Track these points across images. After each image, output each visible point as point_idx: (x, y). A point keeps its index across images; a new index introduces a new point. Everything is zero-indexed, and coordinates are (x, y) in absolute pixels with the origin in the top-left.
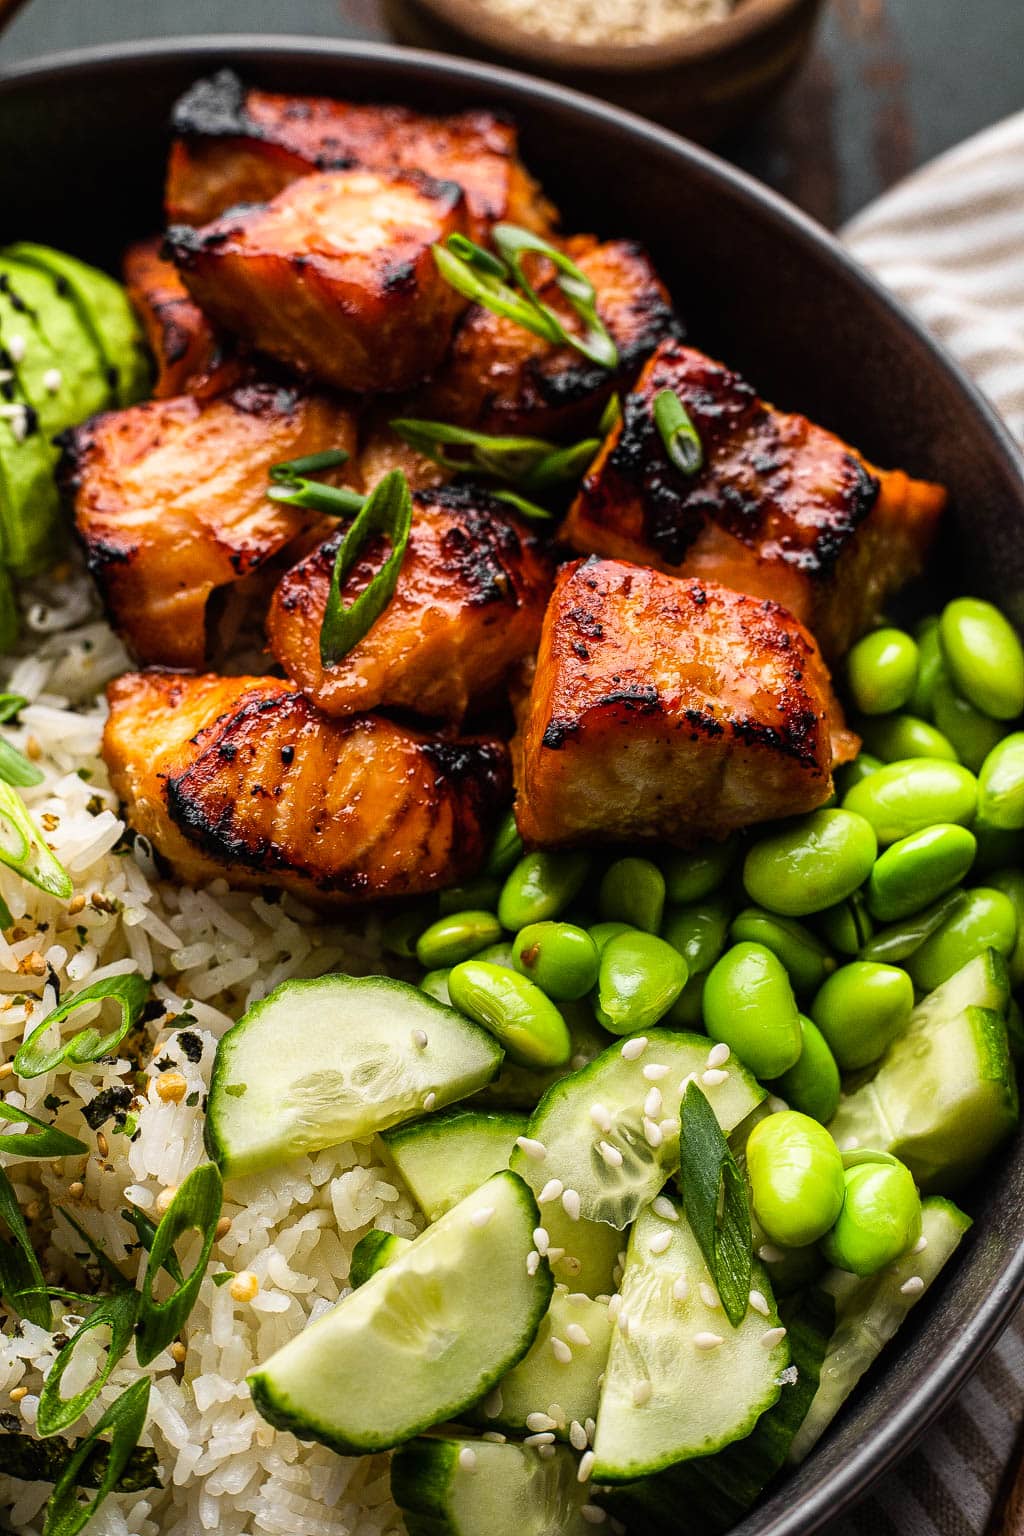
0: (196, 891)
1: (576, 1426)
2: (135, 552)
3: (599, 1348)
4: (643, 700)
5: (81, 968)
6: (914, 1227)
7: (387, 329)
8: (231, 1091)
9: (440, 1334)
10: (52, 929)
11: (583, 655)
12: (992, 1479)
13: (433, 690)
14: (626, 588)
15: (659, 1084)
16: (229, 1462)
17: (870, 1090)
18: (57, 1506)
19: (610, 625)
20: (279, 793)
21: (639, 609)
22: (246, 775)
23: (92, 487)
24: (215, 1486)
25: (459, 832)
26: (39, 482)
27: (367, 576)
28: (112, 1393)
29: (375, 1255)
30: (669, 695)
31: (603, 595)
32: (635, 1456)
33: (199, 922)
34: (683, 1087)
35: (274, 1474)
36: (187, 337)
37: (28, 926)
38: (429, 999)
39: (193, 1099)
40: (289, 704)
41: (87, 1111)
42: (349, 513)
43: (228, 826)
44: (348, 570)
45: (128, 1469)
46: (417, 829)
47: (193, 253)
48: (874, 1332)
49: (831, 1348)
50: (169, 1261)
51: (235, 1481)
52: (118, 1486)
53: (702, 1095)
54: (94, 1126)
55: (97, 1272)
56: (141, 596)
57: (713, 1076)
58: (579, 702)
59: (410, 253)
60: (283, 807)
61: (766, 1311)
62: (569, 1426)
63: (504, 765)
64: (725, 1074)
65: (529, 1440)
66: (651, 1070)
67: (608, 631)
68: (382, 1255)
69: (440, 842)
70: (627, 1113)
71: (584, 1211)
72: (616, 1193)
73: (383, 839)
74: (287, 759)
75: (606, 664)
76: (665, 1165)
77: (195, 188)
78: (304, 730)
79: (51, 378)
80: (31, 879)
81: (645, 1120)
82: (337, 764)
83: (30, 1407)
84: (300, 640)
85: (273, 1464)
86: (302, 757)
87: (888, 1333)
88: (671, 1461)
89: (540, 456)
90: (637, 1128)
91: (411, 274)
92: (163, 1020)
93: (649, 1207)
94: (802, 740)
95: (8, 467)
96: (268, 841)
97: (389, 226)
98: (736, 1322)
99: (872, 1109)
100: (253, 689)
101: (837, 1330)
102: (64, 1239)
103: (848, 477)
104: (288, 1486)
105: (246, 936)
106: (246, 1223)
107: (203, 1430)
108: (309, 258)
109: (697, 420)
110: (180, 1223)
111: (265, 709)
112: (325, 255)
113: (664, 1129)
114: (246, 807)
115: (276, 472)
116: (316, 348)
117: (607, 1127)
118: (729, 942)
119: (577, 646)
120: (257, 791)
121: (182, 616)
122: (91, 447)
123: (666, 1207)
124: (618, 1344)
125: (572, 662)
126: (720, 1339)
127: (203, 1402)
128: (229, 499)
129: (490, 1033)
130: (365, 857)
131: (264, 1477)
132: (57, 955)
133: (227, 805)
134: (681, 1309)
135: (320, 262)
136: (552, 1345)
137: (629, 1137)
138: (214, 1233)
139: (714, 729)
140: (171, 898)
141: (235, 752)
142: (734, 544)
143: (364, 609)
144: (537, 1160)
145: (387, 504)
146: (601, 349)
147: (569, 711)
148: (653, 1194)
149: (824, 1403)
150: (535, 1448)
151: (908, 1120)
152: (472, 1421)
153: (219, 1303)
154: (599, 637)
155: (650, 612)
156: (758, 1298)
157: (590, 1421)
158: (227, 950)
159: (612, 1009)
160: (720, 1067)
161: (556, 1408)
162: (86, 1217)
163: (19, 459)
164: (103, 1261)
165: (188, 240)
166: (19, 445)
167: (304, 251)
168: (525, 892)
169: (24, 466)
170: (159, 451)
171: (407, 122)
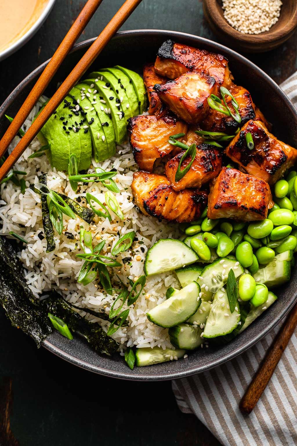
0: (146, 217)
2: (142, 151)
3: (208, 311)
4: (234, 203)
5: (124, 231)
6: (267, 298)
7: (196, 115)
8: (149, 261)
9: (181, 310)
10: (119, 222)
11: (224, 192)
12: (273, 337)
13: (195, 185)
14: (235, 176)
15: (225, 268)
16: (140, 324)
17: (264, 269)
18: (110, 327)
19: (230, 185)
20: (164, 205)
21: (236, 182)
22: (159, 202)
23: (134, 135)
24: (138, 328)
25: (196, 213)
26: (124, 127)
27: (186, 163)
28: (123, 310)
29: (171, 294)
30: (239, 201)
31: (230, 178)
32: (211, 334)
33: (146, 223)
34: (230, 270)
35: (149, 327)
36: (156, 102)
37: (115, 221)
38: (186, 245)
39: (142, 261)
40: (168, 188)
41: (123, 260)
42: (184, 149)
43: (154, 211)
44: (182, 162)
45: (124, 324)
46: (189, 212)
48: (256, 315)
49: (248, 315)
50: (135, 289)
51: (142, 327)
52: (122, 326)
53: (233, 271)
54: (124, 263)
55: (121, 285)
56: (142, 159)
57: (236, 268)
58: (222, 201)
59: (203, 100)
60: (164, 208)
61: (238, 311)
62: (200, 324)
63: (206, 200)
65: (193, 326)
66: (224, 266)
67: (230, 187)
68: (172, 294)
69: (193, 214)
70: (219, 273)
71: (208, 290)
72: (215, 287)
73: (182, 214)
74: (166, 199)
76: (224, 282)
77: (160, 66)
78: (170, 193)
79: (128, 105)
80: (116, 214)
81: (222, 275)
82: (175, 200)
83: (108, 309)
85: (149, 325)
86: (169, 199)
87: (259, 315)
88: (217, 336)
89: (222, 136)
90: (220, 276)
91: (203, 105)
92: (137, 242)
93: (220, 289)
94: (262, 211)
95: (118, 125)
96: (161, 214)
97: (199, 91)
98: (232, 312)
99: (263, 273)
101: (250, 312)
102: (115, 278)
103: (281, 156)
104: (150, 330)
105: (154, 227)
106: (149, 284)
107: (137, 318)
108: (183, 98)
109: (254, 139)
110: (138, 283)
111: (163, 189)
112: (186, 99)
113: (225, 276)
114: (158, 208)
115: (170, 137)
116: (181, 114)
117: (215, 276)
118: (243, 240)
119: (223, 189)
120: (160, 205)
121: (149, 163)
122: (135, 124)
123: (223, 289)
124: (211, 312)
125: (222, 192)
126: (229, 315)
127: (138, 314)
128: (161, 142)
129: (197, 254)
130: (178, 217)
131: (147, 327)
132: (119, 228)
133: (155, 208)
134: (223, 308)
136: (200, 311)
137: (219, 278)
138: (143, 285)
139: (246, 209)
140: (141, 217)
141: (157, 197)
143: (184, 172)
144: (201, 281)
145: (191, 150)
146: (238, 118)
147: (220, 202)
148: (221, 287)
149: (245, 326)
150: (194, 327)
151: (270, 278)
152: (184, 323)
153: (143, 298)
154: (228, 188)
155: (238, 183)
156: (237, 308)
157: (204, 324)
158: (151, 229)
159: (219, 253)
160: (237, 266)
161: (198, 321)
162: (120, 276)
163: (120, 123)
164: (122, 283)
165: (159, 88)
166: (120, 120)
167: (182, 96)
168: (206, 225)
169: (121, 124)
170: (148, 129)
171: (206, 55)
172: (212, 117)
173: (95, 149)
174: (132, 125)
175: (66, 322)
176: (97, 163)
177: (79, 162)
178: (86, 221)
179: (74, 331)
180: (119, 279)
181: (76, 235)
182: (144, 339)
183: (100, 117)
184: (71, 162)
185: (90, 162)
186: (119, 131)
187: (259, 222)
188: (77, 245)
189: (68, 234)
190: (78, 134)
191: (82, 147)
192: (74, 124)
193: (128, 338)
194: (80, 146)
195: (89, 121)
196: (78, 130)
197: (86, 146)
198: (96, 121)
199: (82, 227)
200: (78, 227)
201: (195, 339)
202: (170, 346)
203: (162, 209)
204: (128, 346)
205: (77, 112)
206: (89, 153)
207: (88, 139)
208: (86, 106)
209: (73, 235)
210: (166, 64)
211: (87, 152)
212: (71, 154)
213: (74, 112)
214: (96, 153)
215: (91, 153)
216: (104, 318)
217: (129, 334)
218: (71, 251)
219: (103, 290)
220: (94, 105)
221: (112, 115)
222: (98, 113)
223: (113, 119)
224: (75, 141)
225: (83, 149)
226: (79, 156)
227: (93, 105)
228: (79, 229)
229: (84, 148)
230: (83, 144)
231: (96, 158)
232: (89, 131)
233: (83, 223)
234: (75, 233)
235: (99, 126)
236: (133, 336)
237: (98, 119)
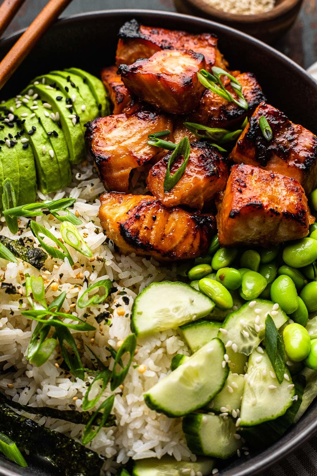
0: (126, 256)
1: (234, 411)
2: (109, 158)
3: (240, 389)
4: (258, 205)
5: (93, 277)
7: (184, 96)
8: (138, 313)
9: (198, 384)
10: (85, 266)
11: (241, 192)
14: (252, 173)
15: (259, 314)
16: (136, 419)
17: (316, 318)
18: (86, 431)
19: (248, 183)
20: (152, 229)
21: (256, 179)
22: (143, 223)
23: (96, 139)
24: (132, 426)
26: (80, 137)
27: (177, 167)
28: (103, 399)
29: (179, 361)
30: (265, 204)
31: (246, 175)
32: (253, 419)
33: (127, 265)
34: (266, 316)
35: (149, 423)
36: (123, 96)
37: (78, 265)
38: (193, 288)
39: (127, 316)
40: (155, 203)
41: (97, 318)
42: (171, 149)
43: (138, 238)
44: (172, 165)
45: (107, 421)
46: (190, 240)
47: (127, 72)
49: (305, 391)
50: (120, 362)
51: (138, 425)
52: (105, 426)
53: (271, 318)
54: (99, 322)
55: (97, 364)
56: (111, 171)
57: (274, 313)
58: (240, 205)
59: (191, 74)
60: (153, 233)
61: (289, 380)
62: (232, 411)
63: (215, 223)
64: (277, 312)
65: (221, 415)
66: (257, 310)
67: (247, 185)
68: (181, 361)
69: (196, 244)
70: (250, 322)
71: (238, 350)
72: (247, 345)
73: (180, 243)
74: (154, 219)
75: (247, 194)
76: (260, 338)
77: (125, 53)
78: (159, 211)
79: (83, 107)
80: (80, 251)
81: (255, 325)
82: (168, 221)
83: (79, 402)
84: (157, 185)
85: (149, 420)
86: (158, 219)
88: (262, 421)
89: (224, 134)
90: (253, 327)
91: (191, 81)
92: (117, 292)
93: (256, 349)
94: (302, 218)
95: (71, 133)
96: (149, 242)
97: (184, 66)
98: (280, 382)
100: (143, 199)
101: (307, 386)
102: (88, 355)
103: (314, 143)
104: (154, 427)
105: (140, 269)
106: (142, 351)
107: (129, 410)
108: (161, 75)
109: (271, 125)
110: (124, 350)
111: (148, 205)
112: (166, 74)
113: (261, 327)
114: (142, 233)
115: (150, 137)
116: (162, 101)
117: (245, 326)
118: (278, 275)
119: (239, 189)
120: (146, 228)
121: (122, 177)
122: (96, 127)
123: (260, 350)
124: (247, 388)
125: (237, 194)
126: (276, 387)
127: (129, 402)
128: (137, 143)
129: (211, 299)
130: (175, 248)
131: (146, 424)
132: (87, 273)
133: (137, 232)
134: (265, 378)
135: (165, 76)
136: (228, 388)
137: (251, 329)
138: (133, 353)
139: (277, 214)
140: (118, 258)
141: (140, 217)
142: (281, 161)
143: (176, 177)
144: (225, 335)
145: (183, 147)
146: (243, 104)
147: (237, 207)
148: (257, 346)
149: (303, 407)
150: (222, 417)
152: (205, 409)
153: (134, 374)
154: (245, 187)
155: (259, 180)
156: (286, 376)
157: (238, 410)
158: (135, 273)
159: (246, 293)
160: (276, 310)
161: (228, 406)
162: (94, 348)
163: (74, 131)
164: (99, 361)
165: (126, 68)
166: (74, 126)
167: (161, 73)
168: (219, 259)
169: (76, 132)
170: (116, 129)
171: (186, 36)
172: (206, 108)
173: (40, 172)
174: (92, 127)
175: (14, 438)
176: (44, 195)
177: (19, 192)
178: (34, 265)
179: (27, 452)
180: (94, 354)
181: (19, 288)
182: (144, 443)
183: (44, 125)
184: (6, 190)
185: (34, 193)
186: (73, 142)
187: (298, 241)
188: (21, 302)
189: (5, 286)
190: (14, 150)
191: (21, 170)
192: (7, 136)
193: (118, 448)
194: (18, 166)
195: (28, 131)
196: (13, 145)
197: (27, 167)
198: (40, 131)
199: (28, 275)
200: (22, 276)
201: (226, 439)
202: (188, 454)
203: (150, 234)
204: (119, 461)
205: (11, 122)
206: (32, 179)
207: (30, 157)
208: (23, 113)
209: (14, 288)
210: (131, 48)
211: (28, 176)
212: (5, 179)
213: (7, 124)
214: (43, 179)
215: (36, 179)
216: (75, 420)
217: (118, 442)
218: (12, 313)
219: (69, 376)
220: (35, 111)
221: (62, 121)
222: (42, 119)
223: (64, 128)
224: (10, 160)
225: (24, 173)
226: (17, 183)
227: (32, 111)
228: (23, 279)
229: (23, 170)
230: (22, 164)
231: (42, 187)
232: (29, 146)
233: (29, 270)
234: (19, 285)
235: (43, 137)
236: (125, 444)
237: (41, 129)
